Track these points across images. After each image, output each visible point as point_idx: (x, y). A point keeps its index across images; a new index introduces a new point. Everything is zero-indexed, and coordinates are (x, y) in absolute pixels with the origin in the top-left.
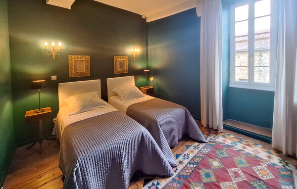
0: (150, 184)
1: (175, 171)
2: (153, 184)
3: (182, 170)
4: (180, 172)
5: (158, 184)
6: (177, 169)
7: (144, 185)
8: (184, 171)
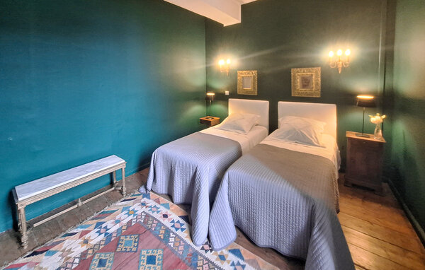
0: (182, 221)
1: (203, 249)
2: (182, 225)
3: (207, 259)
4: (201, 255)
5: (182, 230)
6: (206, 251)
7: (180, 217)
8: (205, 262)
